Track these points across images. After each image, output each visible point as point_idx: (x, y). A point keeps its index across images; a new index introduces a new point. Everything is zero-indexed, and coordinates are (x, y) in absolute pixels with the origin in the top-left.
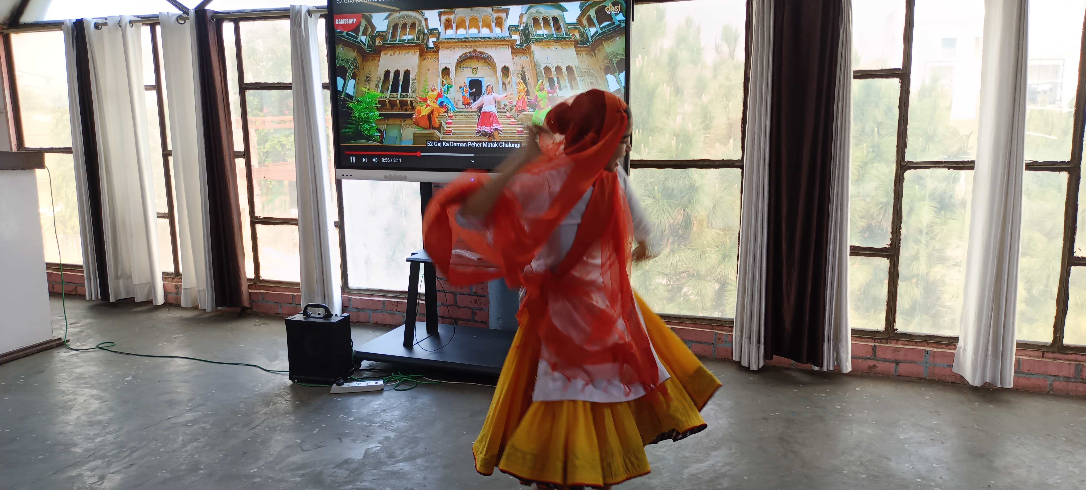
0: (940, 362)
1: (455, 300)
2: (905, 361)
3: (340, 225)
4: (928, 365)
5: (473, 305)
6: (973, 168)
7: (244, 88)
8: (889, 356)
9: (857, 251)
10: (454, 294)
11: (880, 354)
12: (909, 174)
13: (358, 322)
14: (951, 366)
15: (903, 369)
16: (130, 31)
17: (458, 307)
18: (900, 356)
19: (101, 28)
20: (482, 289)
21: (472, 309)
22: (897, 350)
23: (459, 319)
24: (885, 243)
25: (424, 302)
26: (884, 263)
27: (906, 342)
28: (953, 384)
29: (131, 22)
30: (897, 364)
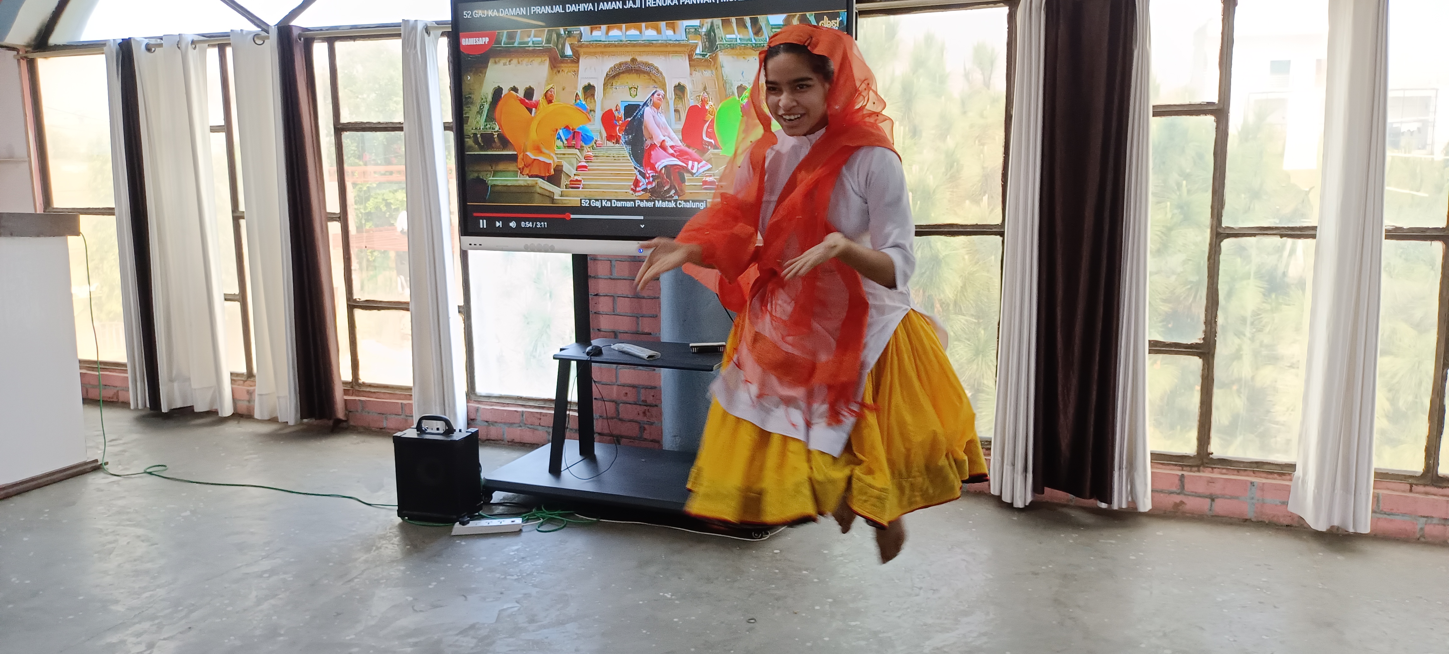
0: (1271, 500)
1: (617, 410)
2: (1223, 497)
3: (466, 310)
4: (1254, 501)
5: (640, 418)
6: (1314, 236)
7: (340, 129)
8: (1201, 489)
9: (1158, 348)
10: (616, 403)
11: (1189, 487)
12: (1227, 244)
13: (488, 440)
14: (1285, 503)
15: (1221, 506)
16: (192, 54)
17: (621, 420)
18: (1216, 489)
19: (154, 51)
20: (653, 396)
21: (639, 423)
22: (1211, 481)
23: (622, 437)
24: (1196, 337)
25: (576, 414)
26: (1196, 363)
27: (1224, 471)
28: (1289, 528)
29: (193, 42)
30: (1213, 500)
